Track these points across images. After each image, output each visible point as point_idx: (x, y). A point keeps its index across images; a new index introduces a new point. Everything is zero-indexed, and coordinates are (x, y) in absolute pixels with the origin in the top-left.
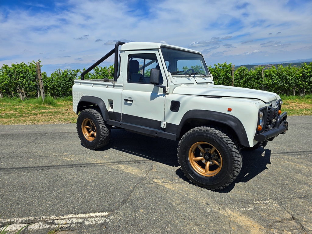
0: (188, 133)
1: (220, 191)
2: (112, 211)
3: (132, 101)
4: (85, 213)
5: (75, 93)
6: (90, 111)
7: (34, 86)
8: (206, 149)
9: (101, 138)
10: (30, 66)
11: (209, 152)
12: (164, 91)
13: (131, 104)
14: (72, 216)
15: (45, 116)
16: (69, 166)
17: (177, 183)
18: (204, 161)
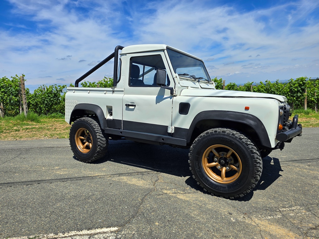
0: (202, 136)
1: (240, 199)
2: (122, 226)
3: (135, 106)
4: (90, 229)
5: (68, 102)
6: (85, 120)
7: (16, 101)
8: (221, 153)
9: (98, 149)
10: (12, 81)
11: (225, 156)
12: (172, 93)
13: (133, 110)
14: (75, 234)
15: (28, 132)
16: (64, 180)
17: (190, 193)
18: (219, 167)
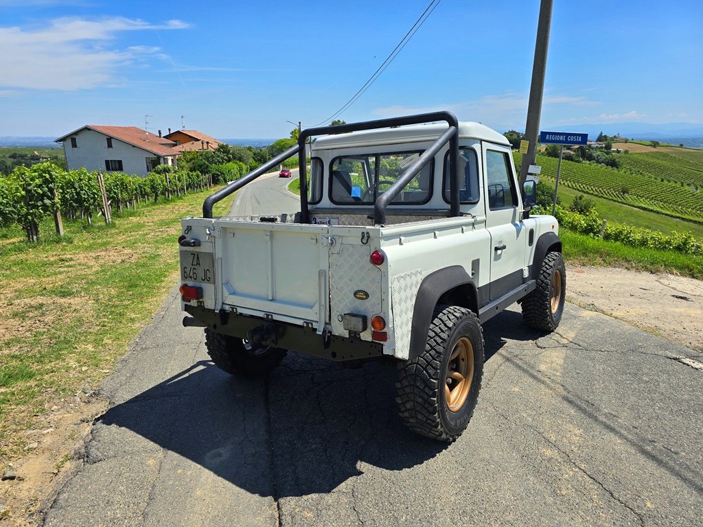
3: (504, 247)
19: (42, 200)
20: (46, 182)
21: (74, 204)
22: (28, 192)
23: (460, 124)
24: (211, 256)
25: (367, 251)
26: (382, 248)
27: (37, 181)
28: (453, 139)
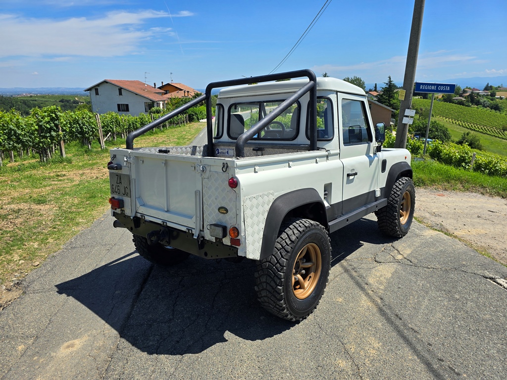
3: (356, 174)
19: (50, 132)
20: (53, 119)
21: (79, 135)
22: (40, 126)
23: (318, 79)
24: (128, 177)
25: (226, 177)
26: (236, 175)
27: (46, 118)
28: (312, 90)
